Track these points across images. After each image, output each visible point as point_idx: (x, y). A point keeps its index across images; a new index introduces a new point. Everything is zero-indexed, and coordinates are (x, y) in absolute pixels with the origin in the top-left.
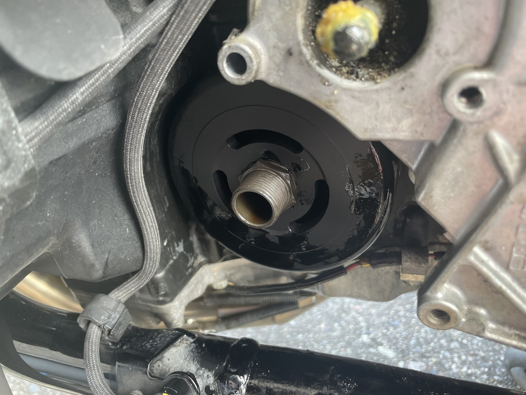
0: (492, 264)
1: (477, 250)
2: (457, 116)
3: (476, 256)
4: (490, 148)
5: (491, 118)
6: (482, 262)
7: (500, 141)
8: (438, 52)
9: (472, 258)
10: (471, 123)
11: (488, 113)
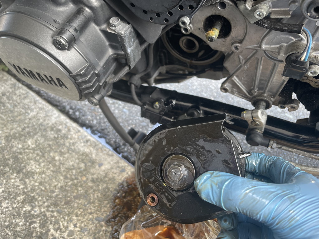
0: (238, 80)
1: (235, 77)
2: (234, 51)
3: (234, 78)
4: (239, 58)
5: (240, 53)
6: (235, 80)
7: (241, 57)
8: (232, 37)
9: (233, 79)
10: (236, 53)
11: (239, 52)
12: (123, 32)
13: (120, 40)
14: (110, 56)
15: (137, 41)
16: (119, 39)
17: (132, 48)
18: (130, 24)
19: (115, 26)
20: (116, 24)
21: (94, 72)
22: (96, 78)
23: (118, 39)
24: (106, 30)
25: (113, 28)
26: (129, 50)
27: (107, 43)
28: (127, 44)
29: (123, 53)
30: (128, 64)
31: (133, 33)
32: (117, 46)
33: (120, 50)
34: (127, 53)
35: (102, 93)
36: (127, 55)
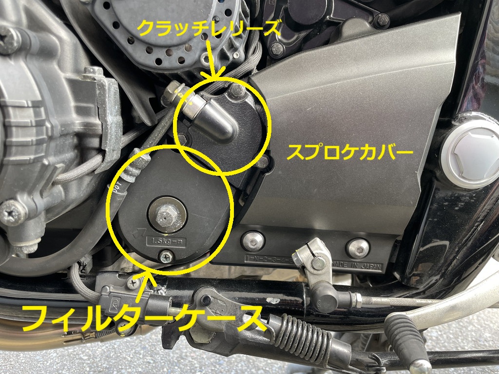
12: (106, 81)
13: (100, 93)
16: (98, 92)
17: (115, 120)
19: (94, 72)
21: (44, 121)
22: (45, 136)
23: (95, 92)
25: (91, 75)
26: (110, 118)
27: (72, 104)
28: (109, 104)
29: (97, 121)
32: (90, 108)
33: (93, 116)
34: (106, 122)
35: (36, 200)
36: (107, 125)
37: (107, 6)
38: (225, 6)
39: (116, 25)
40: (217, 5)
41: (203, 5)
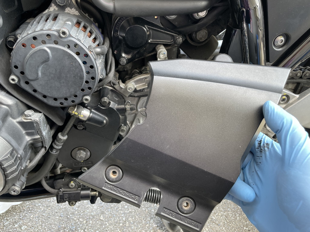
12: (37, 119)
14: (28, 142)
15: (48, 126)
16: (35, 125)
17: (46, 131)
18: (42, 113)
19: (30, 116)
20: (31, 114)
21: (17, 156)
22: (19, 161)
23: (34, 125)
24: (22, 121)
25: (29, 118)
26: (44, 133)
27: (24, 132)
28: (42, 129)
29: (38, 137)
30: (44, 146)
31: (45, 120)
32: (33, 132)
33: (35, 135)
34: (43, 136)
35: (22, 180)
36: (43, 137)
37: (27, 83)
38: (91, 76)
39: (35, 91)
40: (86, 75)
41: (79, 78)
